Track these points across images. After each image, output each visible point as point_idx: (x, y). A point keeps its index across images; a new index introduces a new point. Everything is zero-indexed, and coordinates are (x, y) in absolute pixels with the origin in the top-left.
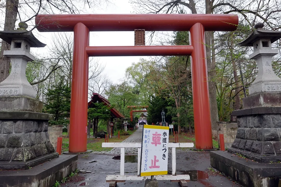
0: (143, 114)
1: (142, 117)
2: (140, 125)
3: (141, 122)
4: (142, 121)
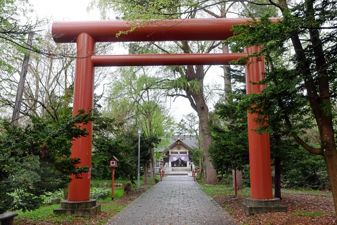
0: (180, 141)
1: (179, 149)
2: (172, 166)
3: (175, 159)
4: (177, 157)
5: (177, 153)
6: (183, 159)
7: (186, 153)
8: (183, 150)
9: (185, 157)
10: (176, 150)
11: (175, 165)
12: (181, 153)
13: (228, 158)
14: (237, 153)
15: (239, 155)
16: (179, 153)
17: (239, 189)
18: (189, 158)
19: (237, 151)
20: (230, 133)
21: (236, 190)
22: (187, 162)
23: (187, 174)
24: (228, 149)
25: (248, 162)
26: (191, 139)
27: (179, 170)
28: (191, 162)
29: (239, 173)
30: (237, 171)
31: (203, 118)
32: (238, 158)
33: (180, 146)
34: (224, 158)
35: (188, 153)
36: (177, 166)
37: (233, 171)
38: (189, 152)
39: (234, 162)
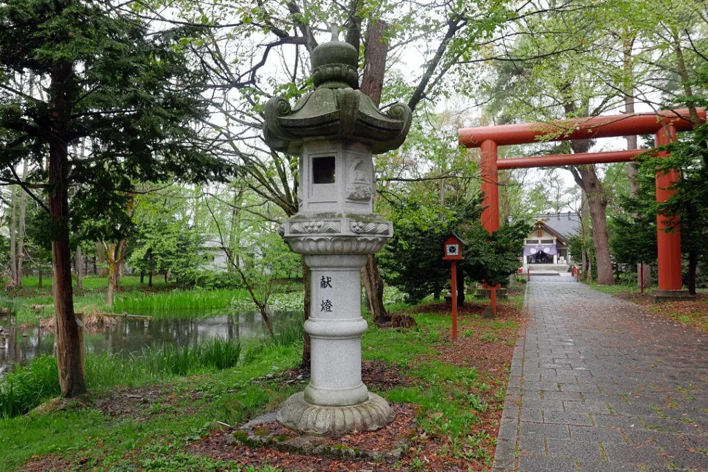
0: (543, 224)
1: (539, 235)
2: (529, 262)
3: (533, 251)
4: (537, 249)
5: (537, 242)
6: (546, 251)
7: (551, 241)
8: (546, 237)
9: (551, 248)
10: (535, 238)
11: (533, 261)
12: (543, 242)
13: (635, 252)
14: (644, 247)
15: (646, 249)
16: (540, 242)
17: (645, 287)
18: (557, 250)
19: (645, 246)
20: (636, 227)
21: (642, 289)
22: (553, 256)
23: (558, 274)
24: (634, 244)
25: (656, 257)
26: (559, 219)
27: (541, 268)
28: (560, 256)
29: (647, 267)
30: (644, 265)
31: (593, 198)
32: (646, 252)
33: (543, 231)
34: (630, 252)
35: (555, 243)
36: (537, 262)
37: (639, 265)
38: (557, 240)
39: (641, 256)
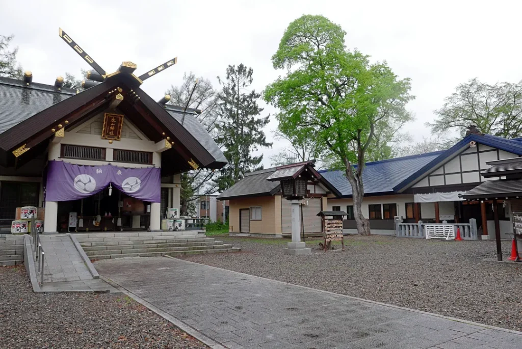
5: (98, 153)
6: (131, 185)
7: (146, 158)
8: (132, 142)
9: (145, 178)
10: (94, 140)
12: (121, 156)
16: (110, 155)
22: (148, 203)
35: (157, 162)
38: (164, 155)
